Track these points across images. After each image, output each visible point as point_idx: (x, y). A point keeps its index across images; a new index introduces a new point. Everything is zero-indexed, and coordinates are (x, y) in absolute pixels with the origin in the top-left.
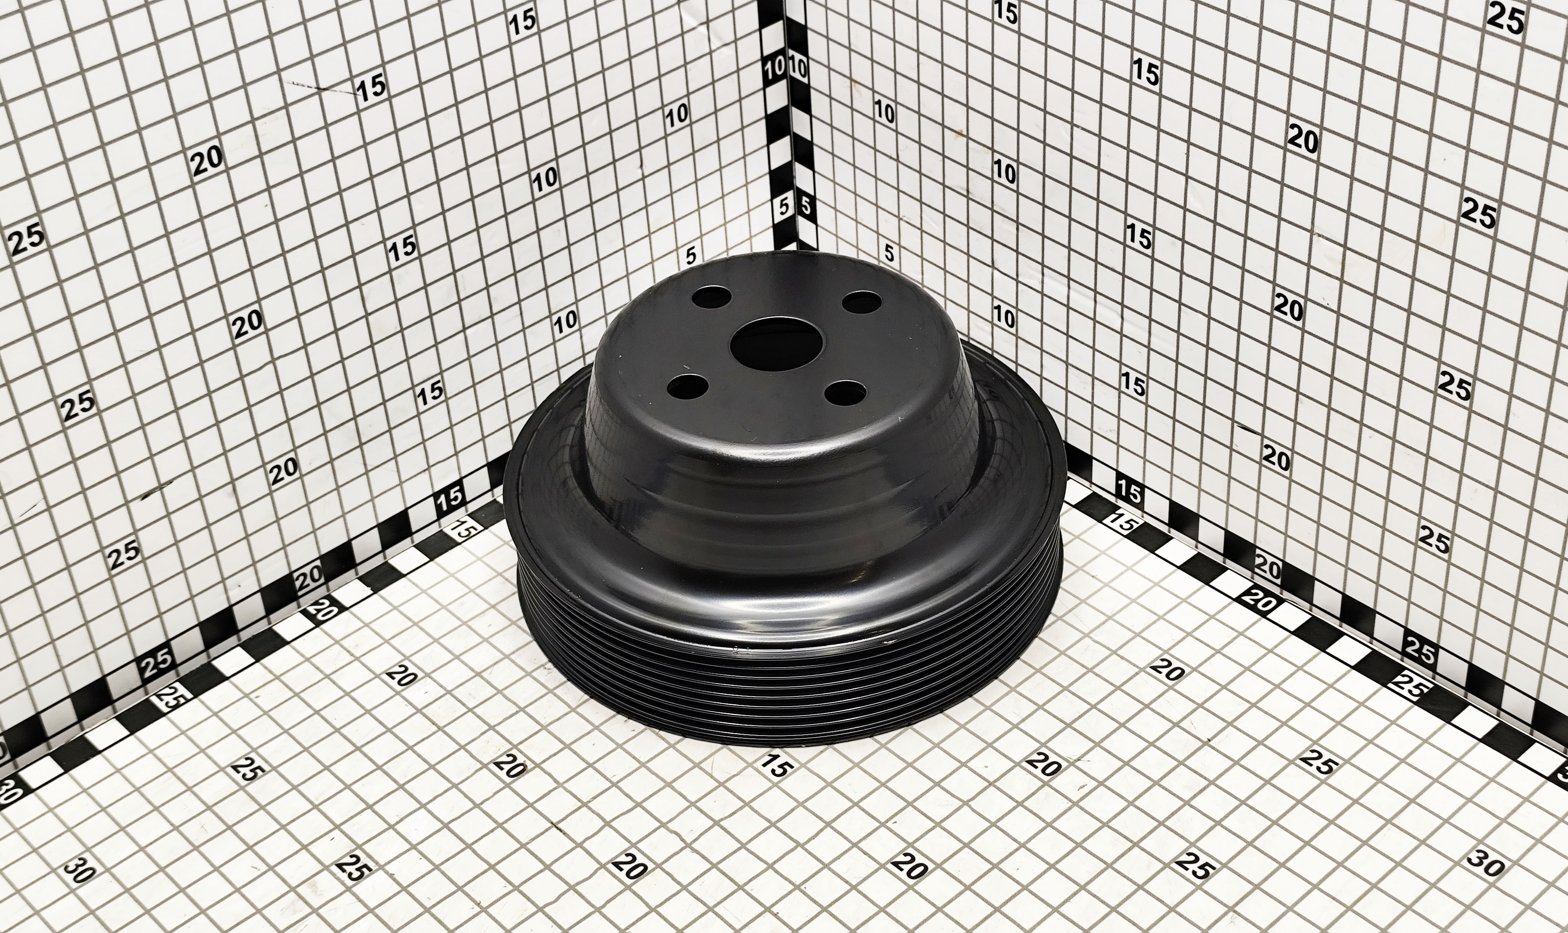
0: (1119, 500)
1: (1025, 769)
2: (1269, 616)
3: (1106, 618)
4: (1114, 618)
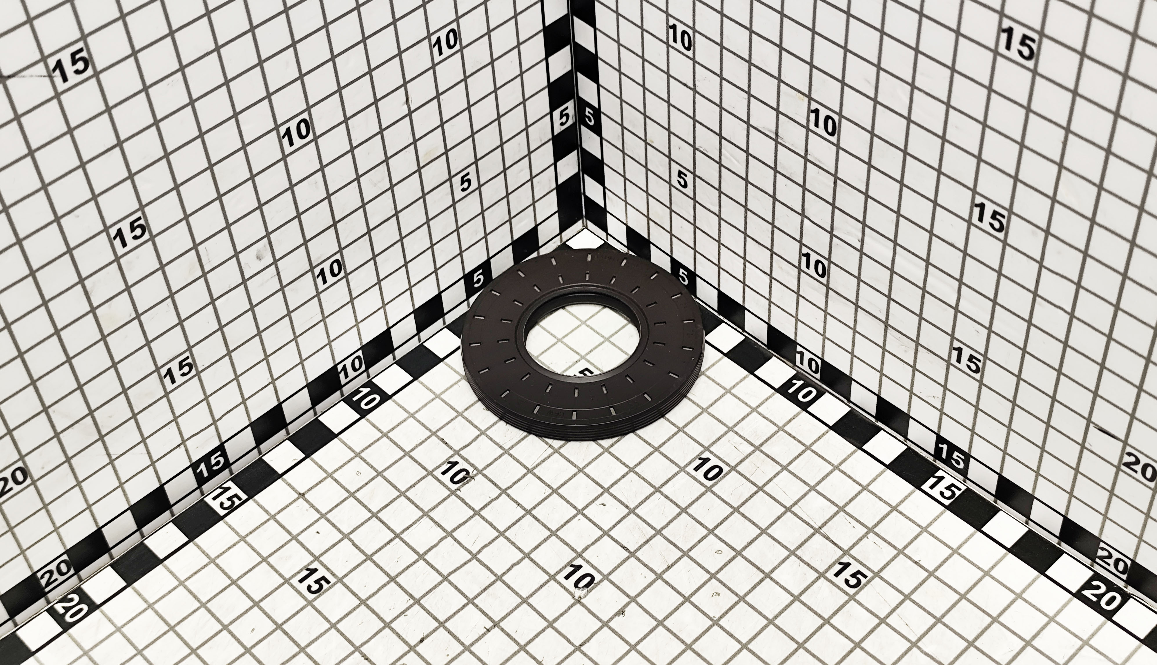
0: (937, 461)
2: (1114, 618)
3: (934, 620)
4: (944, 620)
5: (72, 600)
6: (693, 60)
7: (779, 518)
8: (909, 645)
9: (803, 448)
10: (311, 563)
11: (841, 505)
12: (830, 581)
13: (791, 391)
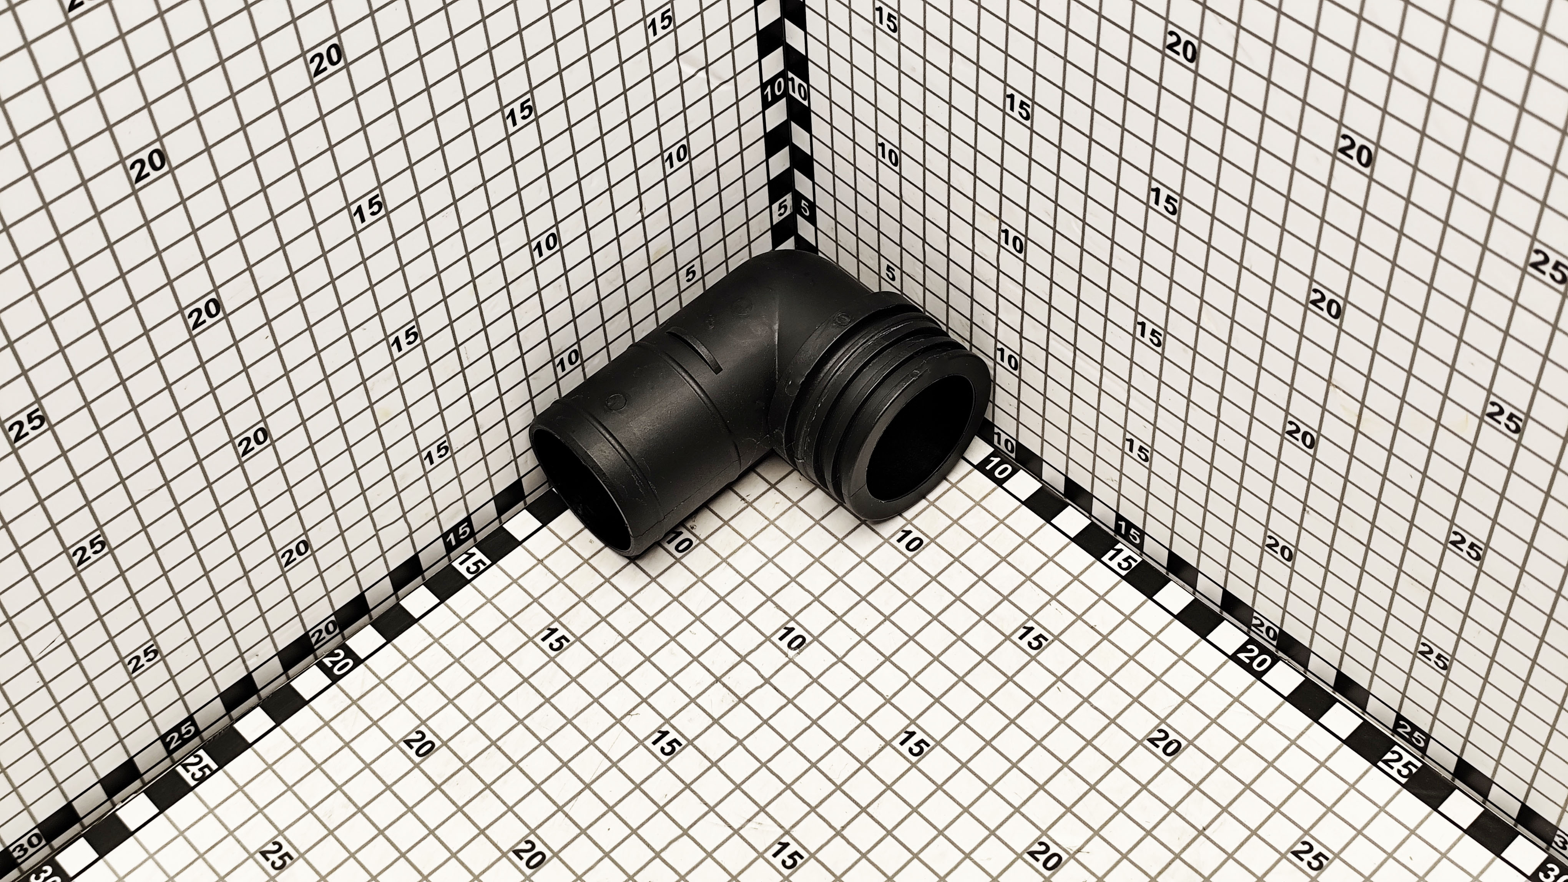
0: (1117, 536)
1: (1026, 862)
2: (1264, 678)
3: (1104, 679)
4: (1113, 679)
5: (338, 655)
6: (900, 174)
7: (973, 586)
8: (1081, 700)
9: (997, 522)
10: (552, 623)
11: (1028, 574)
12: (1015, 643)
13: (988, 468)
